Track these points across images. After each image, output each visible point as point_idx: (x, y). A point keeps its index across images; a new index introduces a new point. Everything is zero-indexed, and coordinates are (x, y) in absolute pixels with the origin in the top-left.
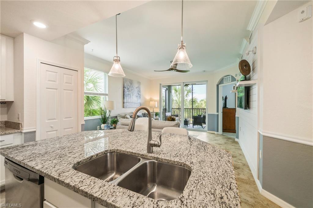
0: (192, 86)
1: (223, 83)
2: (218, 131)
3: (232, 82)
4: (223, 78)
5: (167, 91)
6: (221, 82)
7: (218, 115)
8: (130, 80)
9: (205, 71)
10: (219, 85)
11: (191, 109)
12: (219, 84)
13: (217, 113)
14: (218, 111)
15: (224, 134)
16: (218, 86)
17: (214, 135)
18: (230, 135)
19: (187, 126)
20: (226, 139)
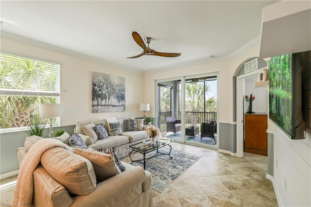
0: (205, 82)
1: (244, 74)
2: (235, 151)
3: (258, 69)
4: (244, 65)
5: (173, 90)
6: (240, 70)
7: (236, 125)
8: (104, 74)
9: (213, 56)
10: (237, 77)
11: (202, 112)
12: (238, 75)
13: (234, 123)
14: (235, 120)
15: (247, 158)
16: (235, 79)
17: (227, 159)
18: (257, 161)
19: (193, 137)
20: (247, 173)
